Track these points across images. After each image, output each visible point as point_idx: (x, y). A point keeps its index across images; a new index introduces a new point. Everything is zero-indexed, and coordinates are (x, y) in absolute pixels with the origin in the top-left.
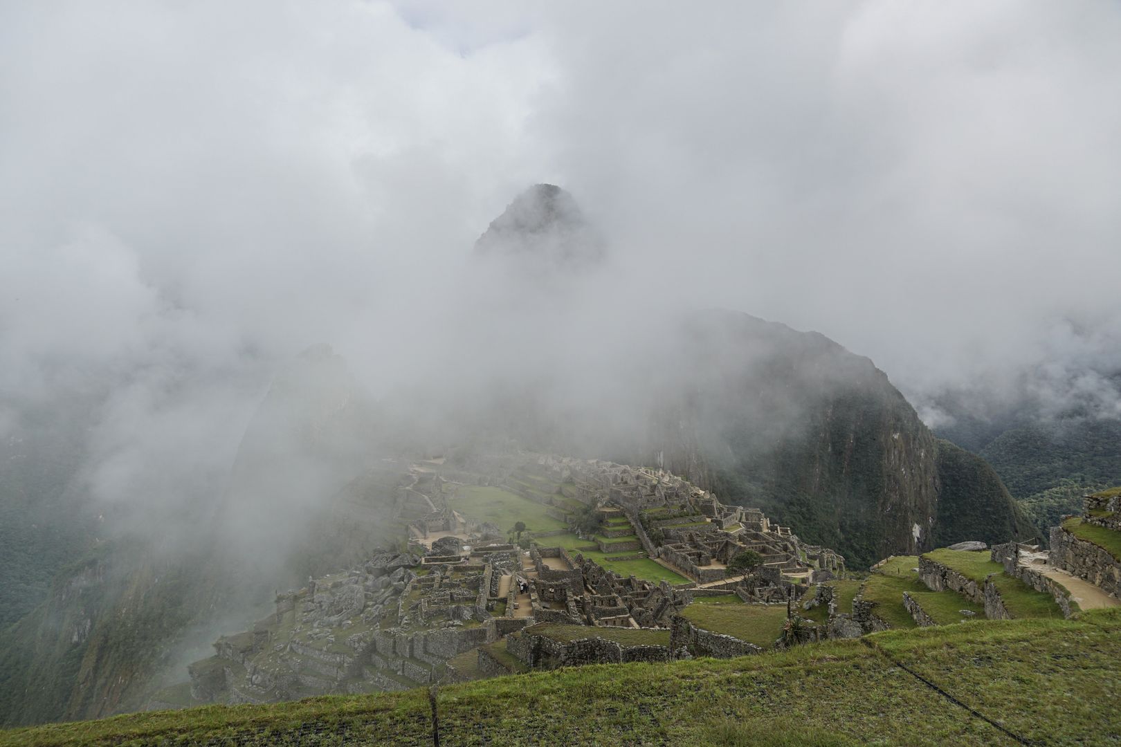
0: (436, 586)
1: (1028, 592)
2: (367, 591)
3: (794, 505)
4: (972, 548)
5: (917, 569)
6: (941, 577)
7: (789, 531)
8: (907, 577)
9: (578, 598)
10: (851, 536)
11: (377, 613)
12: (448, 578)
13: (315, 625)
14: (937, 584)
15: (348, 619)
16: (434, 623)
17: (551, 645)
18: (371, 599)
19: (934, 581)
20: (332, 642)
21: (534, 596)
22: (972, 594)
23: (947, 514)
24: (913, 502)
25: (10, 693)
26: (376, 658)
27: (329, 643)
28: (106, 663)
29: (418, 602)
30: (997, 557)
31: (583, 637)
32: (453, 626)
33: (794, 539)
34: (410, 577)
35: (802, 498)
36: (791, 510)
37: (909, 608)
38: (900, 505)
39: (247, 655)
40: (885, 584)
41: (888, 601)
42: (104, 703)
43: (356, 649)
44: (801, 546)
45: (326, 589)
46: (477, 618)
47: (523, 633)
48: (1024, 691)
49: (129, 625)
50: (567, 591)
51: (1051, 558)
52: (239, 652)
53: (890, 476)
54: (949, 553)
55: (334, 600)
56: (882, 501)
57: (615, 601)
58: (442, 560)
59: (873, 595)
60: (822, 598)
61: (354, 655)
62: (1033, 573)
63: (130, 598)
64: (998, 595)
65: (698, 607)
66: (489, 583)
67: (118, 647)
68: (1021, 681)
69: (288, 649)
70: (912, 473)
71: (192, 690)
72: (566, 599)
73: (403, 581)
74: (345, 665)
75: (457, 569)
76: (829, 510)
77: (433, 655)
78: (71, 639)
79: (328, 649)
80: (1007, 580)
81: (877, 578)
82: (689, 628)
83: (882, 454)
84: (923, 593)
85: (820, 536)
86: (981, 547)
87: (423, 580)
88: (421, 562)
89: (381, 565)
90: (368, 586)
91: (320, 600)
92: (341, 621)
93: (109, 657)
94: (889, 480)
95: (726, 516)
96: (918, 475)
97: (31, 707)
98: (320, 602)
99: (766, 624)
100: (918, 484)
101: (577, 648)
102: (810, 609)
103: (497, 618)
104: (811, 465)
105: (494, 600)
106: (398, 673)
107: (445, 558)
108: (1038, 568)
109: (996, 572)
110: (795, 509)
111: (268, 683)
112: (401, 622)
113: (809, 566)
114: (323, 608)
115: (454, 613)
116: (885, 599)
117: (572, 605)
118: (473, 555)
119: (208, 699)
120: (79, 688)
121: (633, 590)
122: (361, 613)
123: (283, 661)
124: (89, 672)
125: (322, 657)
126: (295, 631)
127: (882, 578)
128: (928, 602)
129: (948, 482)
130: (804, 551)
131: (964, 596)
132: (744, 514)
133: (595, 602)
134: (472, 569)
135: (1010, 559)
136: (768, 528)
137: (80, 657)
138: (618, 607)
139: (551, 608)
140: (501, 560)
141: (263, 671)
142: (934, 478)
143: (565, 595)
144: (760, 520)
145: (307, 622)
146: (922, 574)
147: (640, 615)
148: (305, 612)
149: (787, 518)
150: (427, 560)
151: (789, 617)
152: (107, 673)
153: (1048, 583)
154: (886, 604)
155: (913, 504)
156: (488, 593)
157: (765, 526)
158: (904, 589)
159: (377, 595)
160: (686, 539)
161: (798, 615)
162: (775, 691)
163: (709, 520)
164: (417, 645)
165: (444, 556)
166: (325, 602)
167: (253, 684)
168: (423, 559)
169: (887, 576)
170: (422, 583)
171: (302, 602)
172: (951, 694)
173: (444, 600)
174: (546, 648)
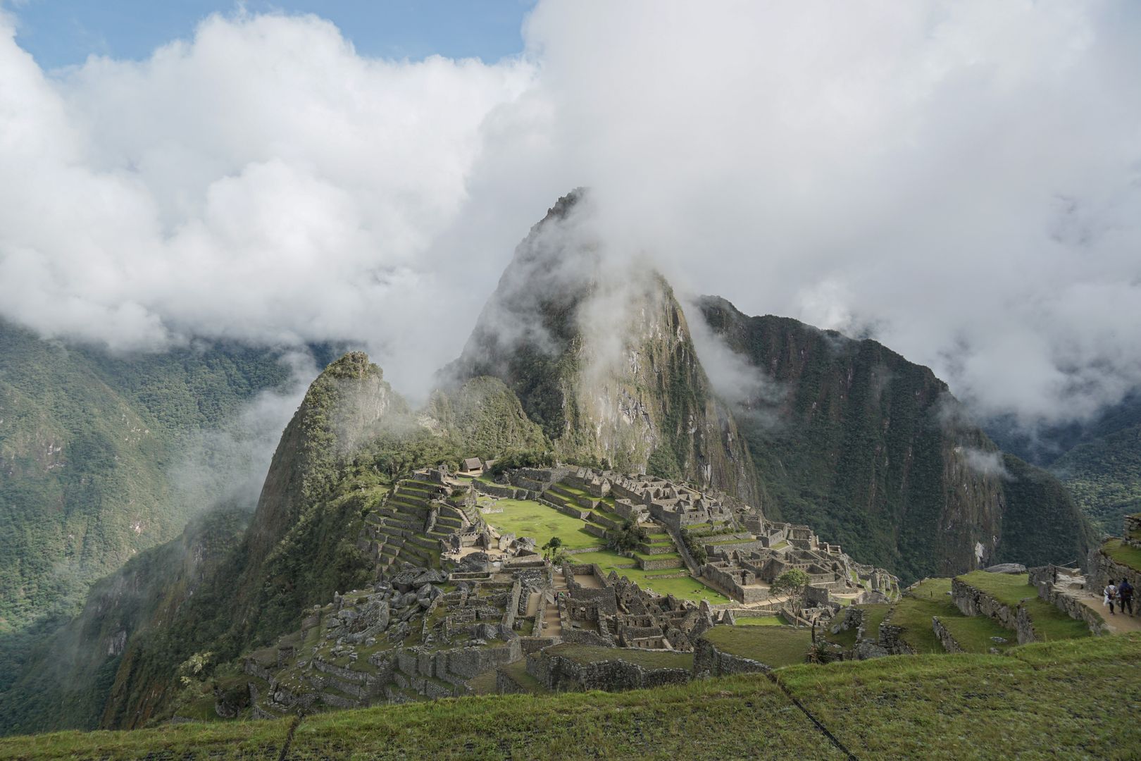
0: (462, 603)
1: (1060, 620)
2: (393, 607)
3: (849, 523)
4: (1010, 570)
5: (951, 592)
6: (974, 602)
7: (839, 550)
8: (940, 601)
9: (611, 618)
10: (909, 555)
11: (401, 631)
12: (475, 595)
13: (339, 642)
14: (970, 608)
15: (373, 636)
16: (458, 642)
17: (570, 667)
18: (397, 616)
19: (967, 606)
20: (355, 660)
21: (564, 615)
22: (1005, 620)
23: (1013, 532)
24: (975, 519)
25: (47, 704)
26: (398, 677)
27: (352, 661)
28: (139, 677)
29: (442, 620)
30: (1034, 580)
31: (604, 659)
32: (476, 645)
33: (845, 558)
34: (436, 593)
35: (858, 514)
36: (846, 527)
37: (938, 634)
38: (961, 523)
39: (272, 671)
40: (915, 608)
41: (916, 625)
42: (137, 718)
43: (378, 667)
44: (852, 565)
45: (352, 605)
46: (501, 636)
47: (542, 653)
48: (916, 734)
49: (162, 638)
50: (599, 610)
51: (1089, 582)
52: (263, 668)
53: (951, 492)
54: (984, 576)
55: (358, 616)
56: (942, 518)
57: (649, 621)
58: (470, 576)
59: (902, 619)
60: (852, 622)
61: (377, 673)
62: (1067, 598)
63: (166, 610)
64: (1029, 621)
65: (723, 629)
66: (518, 601)
67: (152, 660)
68: (918, 722)
69: (311, 667)
70: (975, 490)
71: (217, 706)
72: (598, 619)
73: (429, 597)
74: (367, 683)
75: (485, 586)
76: (886, 528)
77: (455, 675)
78: (107, 651)
79: (351, 667)
80: (1040, 605)
81: (908, 602)
82: (712, 651)
83: (942, 469)
84: (954, 618)
85: (876, 554)
86: (1019, 570)
87: (449, 597)
88: (448, 578)
89: (407, 581)
90: (393, 602)
91: (344, 616)
92: (365, 638)
93: (142, 670)
94: (950, 497)
95: (773, 533)
96: (981, 492)
97: (67, 719)
98: (344, 619)
99: (793, 648)
100: (982, 500)
101: (597, 671)
102: (838, 633)
103: (522, 638)
104: (867, 480)
105: (522, 618)
106: (420, 693)
107: (473, 575)
108: (1072, 593)
109: (1030, 597)
110: (850, 526)
111: (290, 700)
112: (425, 640)
113: (859, 586)
114: (347, 624)
115: (478, 631)
116: (914, 624)
117: (604, 625)
118: (502, 572)
119: (232, 716)
120: (113, 701)
121: (671, 610)
122: (385, 630)
123: (306, 678)
124: (123, 685)
125: (344, 675)
126: (319, 647)
127: (913, 602)
128: (956, 627)
129: (1013, 498)
130: (855, 571)
131: (997, 622)
132: (792, 531)
133: (628, 622)
134: (500, 586)
135: (1045, 583)
136: (817, 546)
137: (115, 669)
138: (652, 628)
139: (582, 627)
140: (531, 577)
141: (286, 688)
142: (999, 494)
143: (597, 614)
144: (808, 538)
145: (331, 638)
146: (955, 598)
147: (675, 636)
148: (329, 628)
149: (841, 535)
150: (455, 577)
151: (814, 641)
152: (140, 687)
153: (1082, 609)
154: (915, 630)
155: (976, 522)
156: (516, 611)
157: (814, 543)
158: (936, 613)
159: (402, 611)
160: (730, 557)
161: (825, 639)
162: (651, 729)
163: (754, 537)
164: (440, 664)
165: (472, 573)
166: (349, 618)
167: (275, 702)
168: (451, 575)
169: (919, 600)
170: (448, 600)
171: (327, 618)
172: (837, 736)
173: (469, 617)
174: (565, 669)
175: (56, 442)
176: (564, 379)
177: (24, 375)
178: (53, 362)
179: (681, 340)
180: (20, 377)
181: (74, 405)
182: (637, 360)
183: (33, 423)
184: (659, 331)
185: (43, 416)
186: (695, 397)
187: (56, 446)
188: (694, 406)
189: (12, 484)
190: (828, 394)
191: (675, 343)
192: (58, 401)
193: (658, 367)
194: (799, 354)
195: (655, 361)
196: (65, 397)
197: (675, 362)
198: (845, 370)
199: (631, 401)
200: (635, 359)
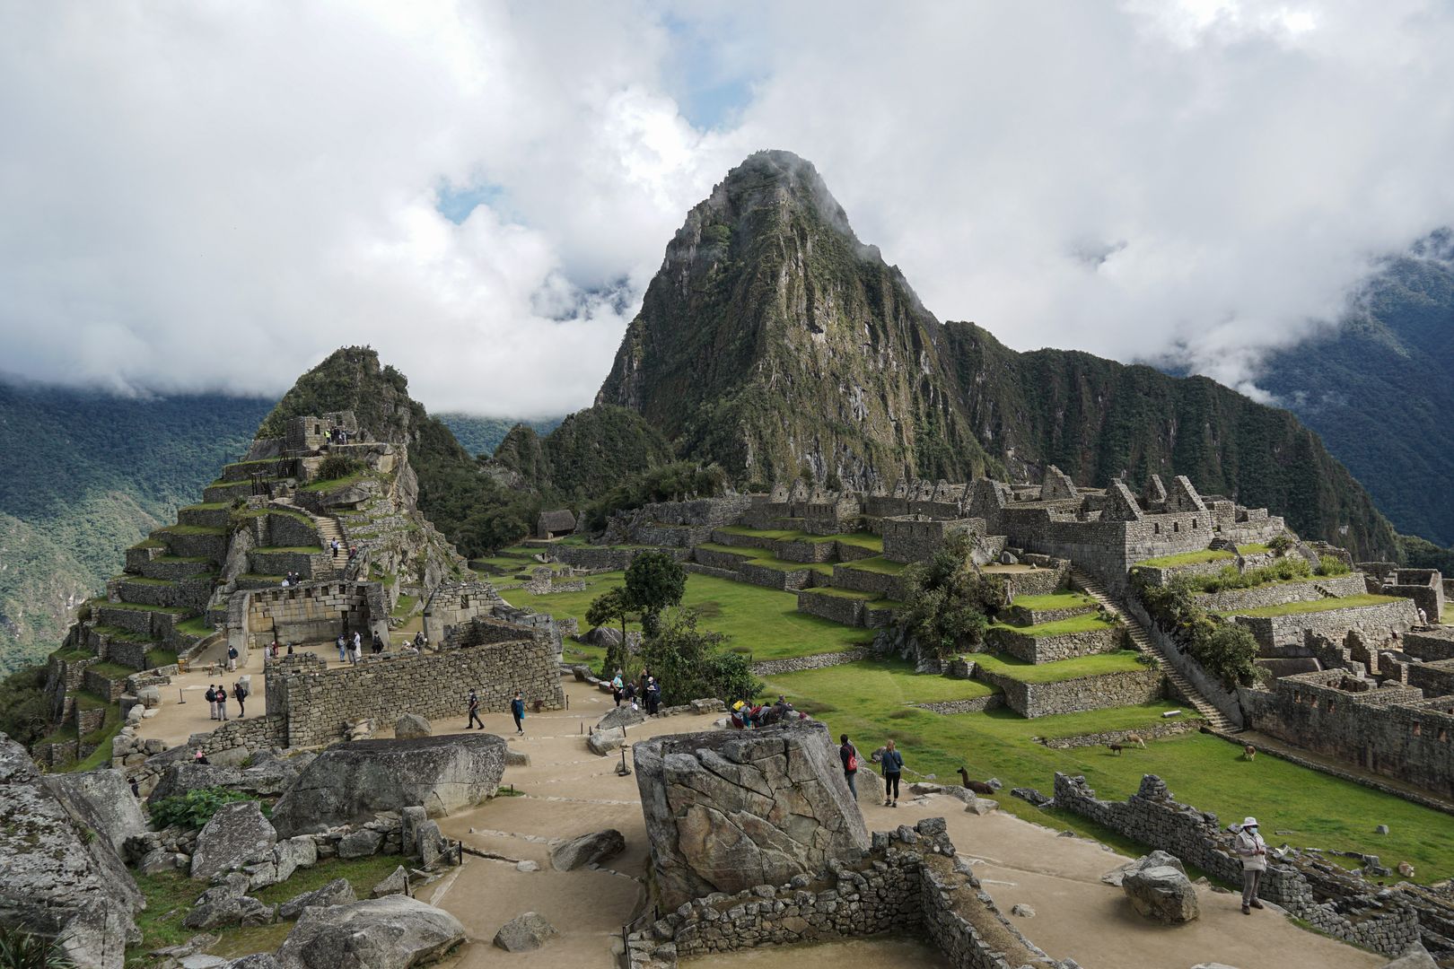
175: (79, 591)
176: (747, 422)
177: (35, 504)
178: (75, 486)
179: (928, 372)
180: (30, 508)
181: (102, 541)
182: (862, 400)
183: (46, 568)
184: (893, 358)
185: (61, 558)
186: (954, 457)
187: (78, 597)
188: (954, 470)
189: (19, 651)
190: (1142, 458)
191: (919, 377)
192: (82, 537)
193: (895, 413)
194: (1096, 402)
195: (890, 403)
196: (89, 532)
197: (921, 406)
198: (1166, 422)
199: (856, 463)
200: (859, 398)
